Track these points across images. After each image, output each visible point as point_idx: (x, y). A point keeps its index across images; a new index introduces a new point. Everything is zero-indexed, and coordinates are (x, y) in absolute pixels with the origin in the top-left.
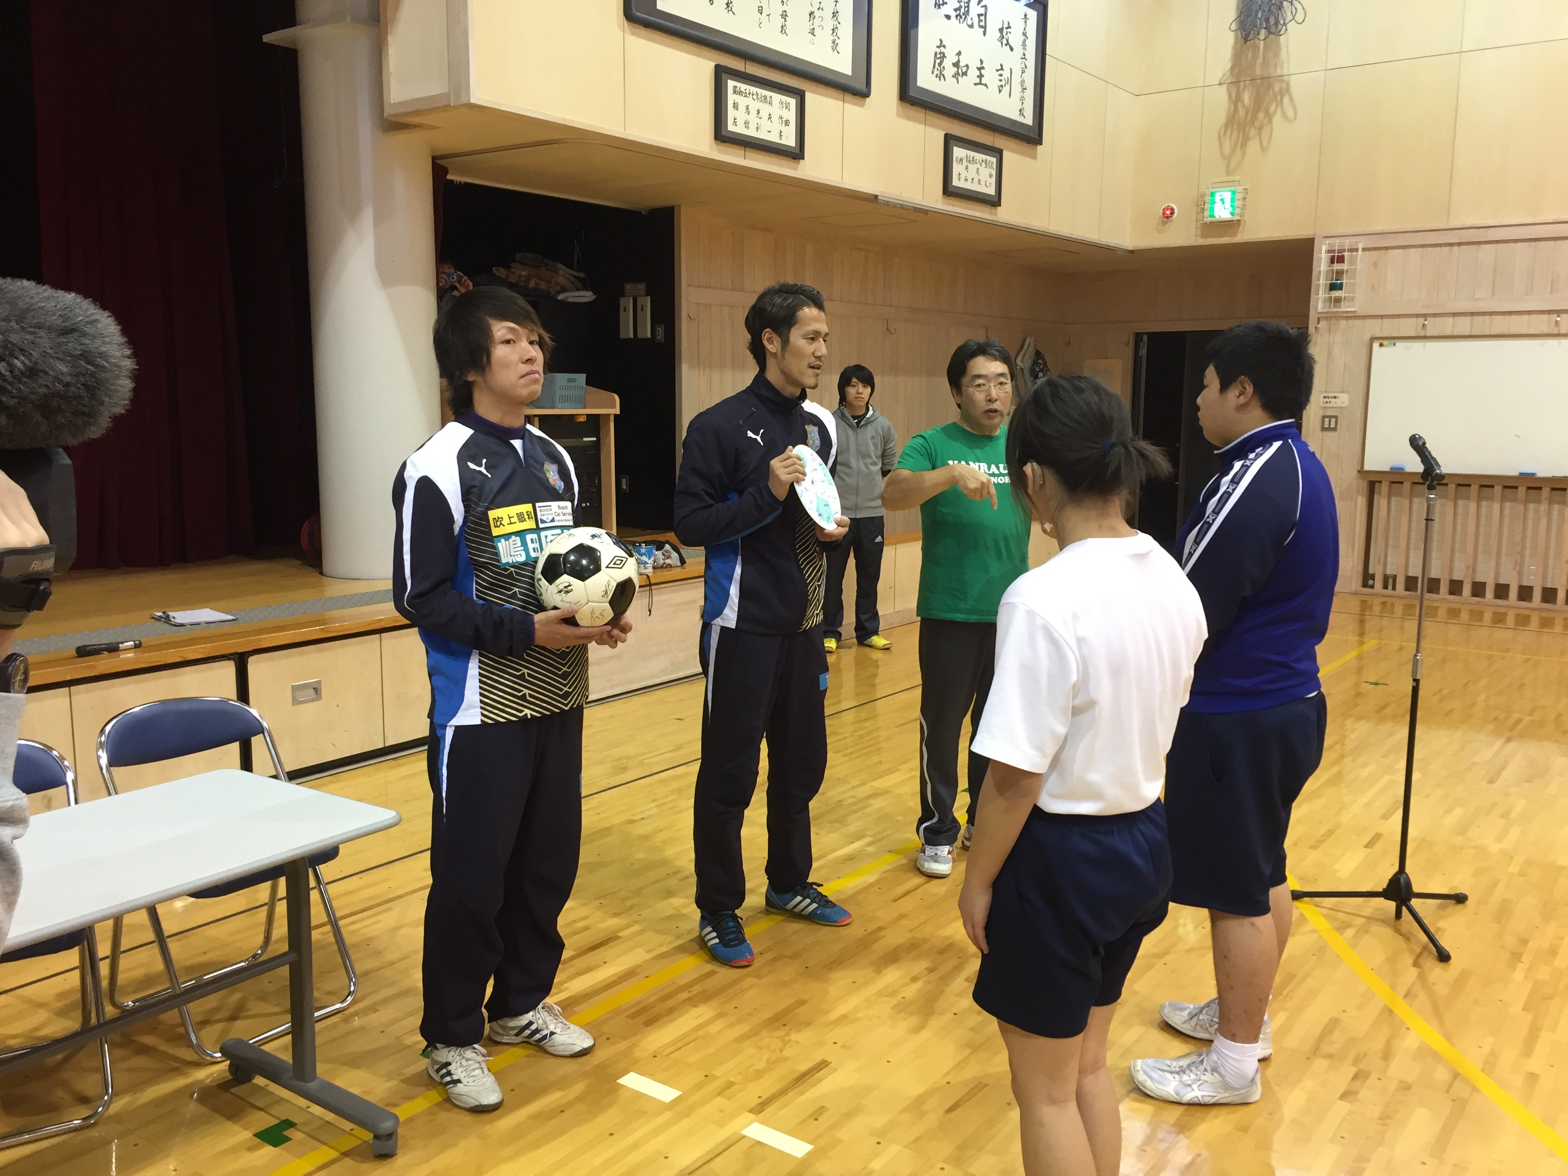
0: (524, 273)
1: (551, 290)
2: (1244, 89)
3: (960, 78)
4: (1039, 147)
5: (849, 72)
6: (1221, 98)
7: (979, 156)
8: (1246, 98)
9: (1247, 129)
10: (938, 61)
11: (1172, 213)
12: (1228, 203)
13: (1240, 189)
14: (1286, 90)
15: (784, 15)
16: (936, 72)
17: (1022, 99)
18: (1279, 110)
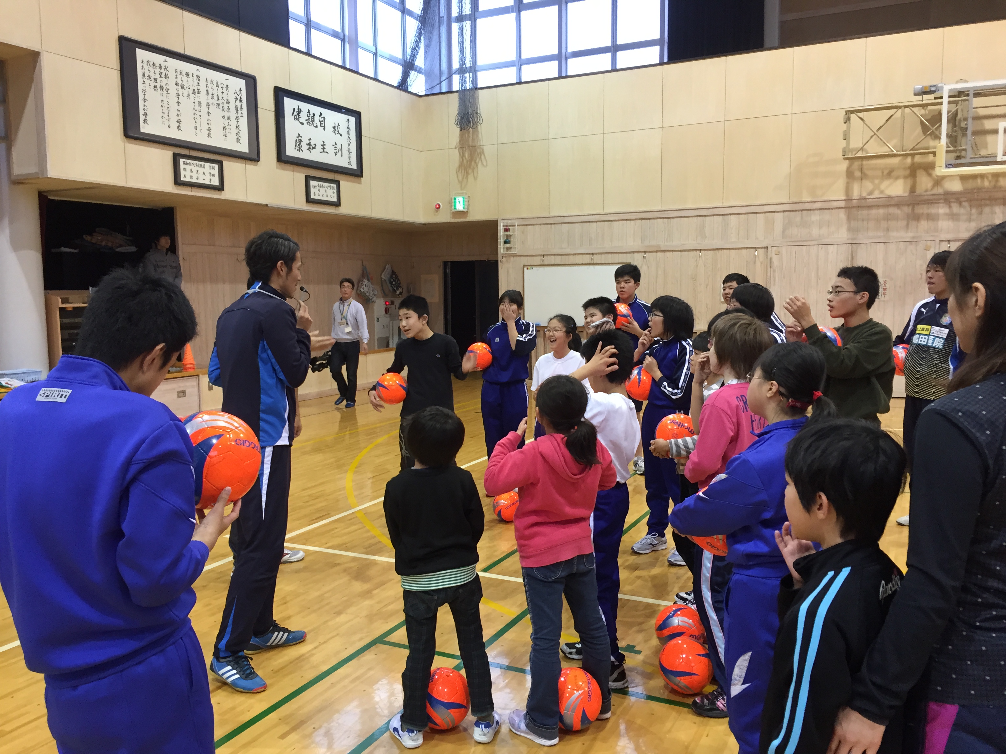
0: (100, 238)
1: (114, 246)
2: (465, 150)
3: (311, 150)
4: (362, 178)
5: (247, 151)
6: (456, 154)
7: (326, 184)
8: (467, 155)
9: (468, 169)
10: (298, 143)
11: (439, 207)
12: (462, 202)
13: (466, 196)
14: (482, 152)
15: (209, 129)
16: (297, 148)
17: (349, 158)
18: (480, 161)
